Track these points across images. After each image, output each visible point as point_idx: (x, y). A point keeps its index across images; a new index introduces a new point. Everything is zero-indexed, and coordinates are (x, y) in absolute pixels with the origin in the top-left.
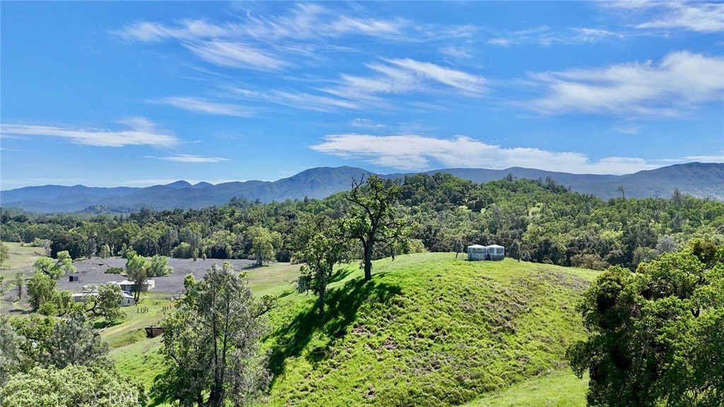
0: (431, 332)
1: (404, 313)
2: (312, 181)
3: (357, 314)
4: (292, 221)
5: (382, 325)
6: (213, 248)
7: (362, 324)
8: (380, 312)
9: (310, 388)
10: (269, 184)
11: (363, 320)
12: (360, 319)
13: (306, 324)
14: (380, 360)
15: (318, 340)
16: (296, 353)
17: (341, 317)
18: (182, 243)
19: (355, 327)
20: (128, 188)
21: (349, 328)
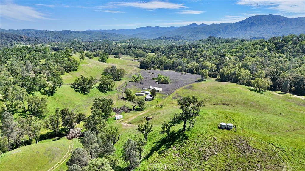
0: (187, 154)
1: (185, 146)
2: (252, 23)
3: (175, 142)
4: (223, 58)
5: (179, 148)
6: (190, 69)
7: (175, 146)
8: (180, 144)
9: (156, 161)
10: (231, 24)
11: (176, 145)
12: (175, 144)
13: (164, 142)
14: (173, 158)
15: (163, 148)
16: (157, 150)
17: (170, 143)
18: (179, 66)
19: (173, 146)
20: (174, 27)
21: (172, 146)
